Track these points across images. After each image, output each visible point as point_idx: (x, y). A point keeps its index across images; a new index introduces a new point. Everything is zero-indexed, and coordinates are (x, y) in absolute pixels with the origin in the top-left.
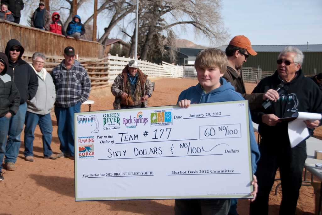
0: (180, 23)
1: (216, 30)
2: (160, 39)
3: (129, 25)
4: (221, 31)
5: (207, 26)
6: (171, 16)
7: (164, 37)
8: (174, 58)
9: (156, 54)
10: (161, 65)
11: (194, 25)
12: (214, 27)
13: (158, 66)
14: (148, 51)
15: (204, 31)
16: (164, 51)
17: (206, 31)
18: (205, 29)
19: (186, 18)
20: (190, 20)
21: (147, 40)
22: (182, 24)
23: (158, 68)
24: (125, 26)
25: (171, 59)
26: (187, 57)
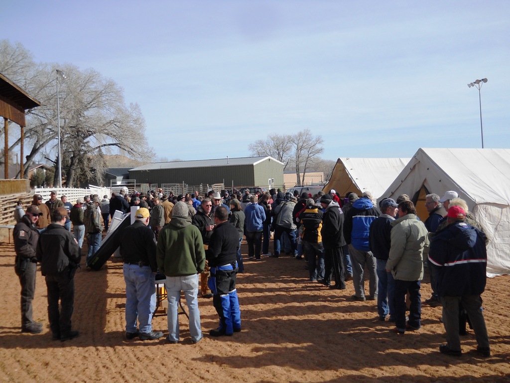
0: (105, 145)
1: (140, 150)
2: (85, 162)
3: (52, 151)
4: (146, 150)
5: (132, 147)
6: (95, 140)
7: (89, 160)
8: (101, 180)
9: (83, 177)
10: (88, 188)
11: (119, 146)
12: (139, 147)
13: (84, 190)
14: (73, 175)
15: (129, 152)
16: (90, 175)
17: (131, 151)
18: (130, 150)
19: (110, 140)
20: (114, 143)
21: (72, 164)
22: (106, 147)
23: (84, 192)
24: (48, 152)
25: (98, 181)
26: (115, 178)
